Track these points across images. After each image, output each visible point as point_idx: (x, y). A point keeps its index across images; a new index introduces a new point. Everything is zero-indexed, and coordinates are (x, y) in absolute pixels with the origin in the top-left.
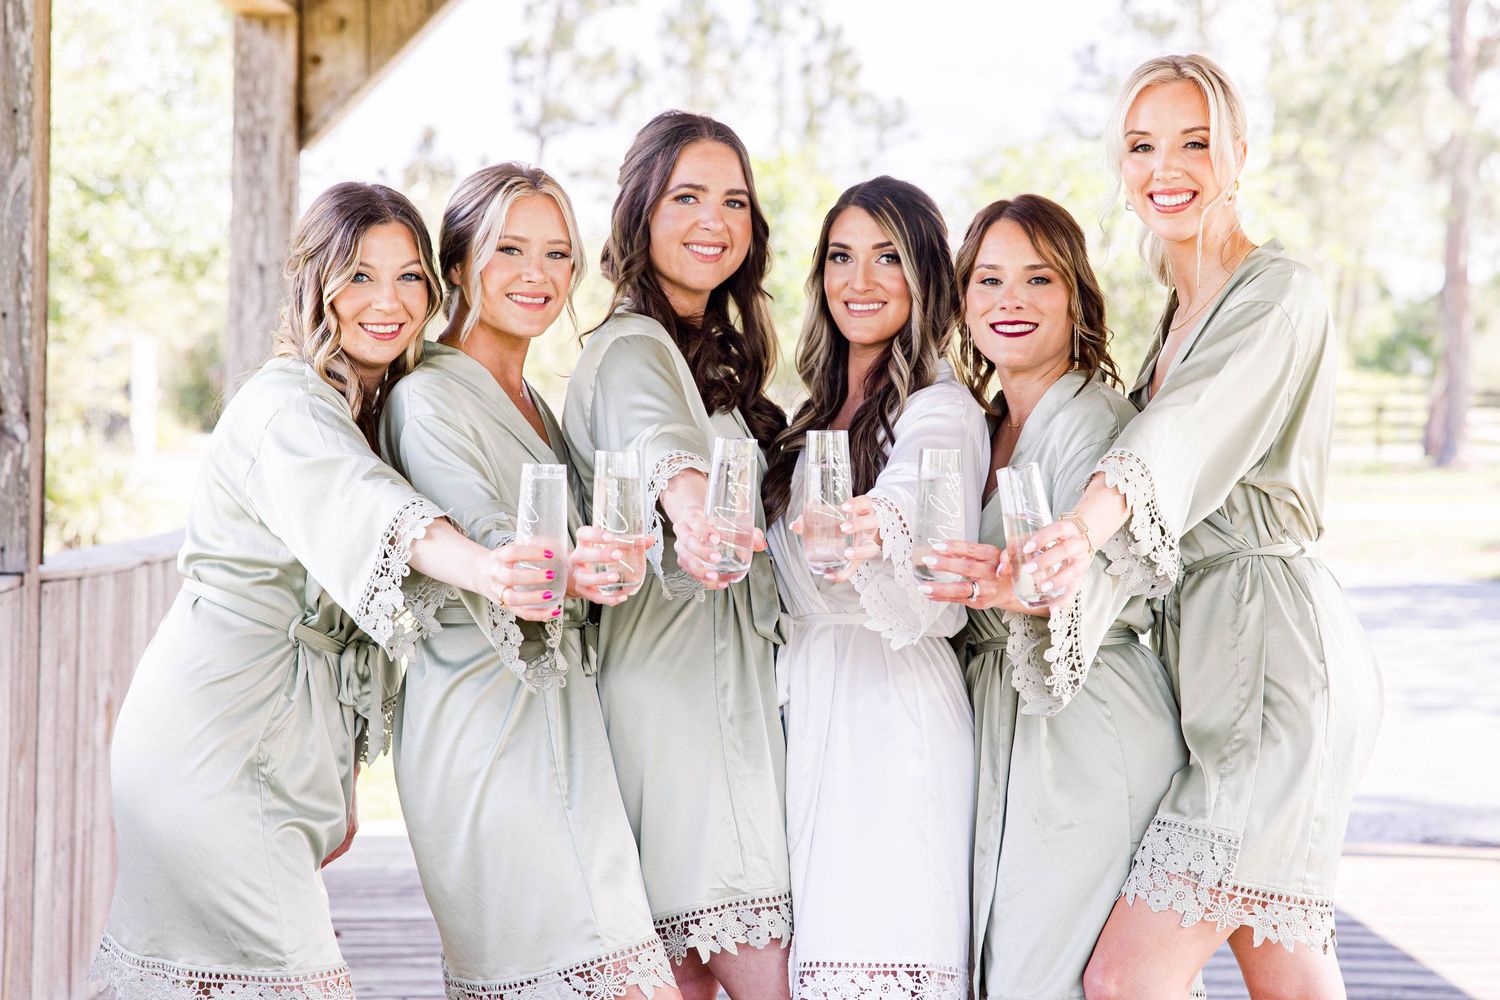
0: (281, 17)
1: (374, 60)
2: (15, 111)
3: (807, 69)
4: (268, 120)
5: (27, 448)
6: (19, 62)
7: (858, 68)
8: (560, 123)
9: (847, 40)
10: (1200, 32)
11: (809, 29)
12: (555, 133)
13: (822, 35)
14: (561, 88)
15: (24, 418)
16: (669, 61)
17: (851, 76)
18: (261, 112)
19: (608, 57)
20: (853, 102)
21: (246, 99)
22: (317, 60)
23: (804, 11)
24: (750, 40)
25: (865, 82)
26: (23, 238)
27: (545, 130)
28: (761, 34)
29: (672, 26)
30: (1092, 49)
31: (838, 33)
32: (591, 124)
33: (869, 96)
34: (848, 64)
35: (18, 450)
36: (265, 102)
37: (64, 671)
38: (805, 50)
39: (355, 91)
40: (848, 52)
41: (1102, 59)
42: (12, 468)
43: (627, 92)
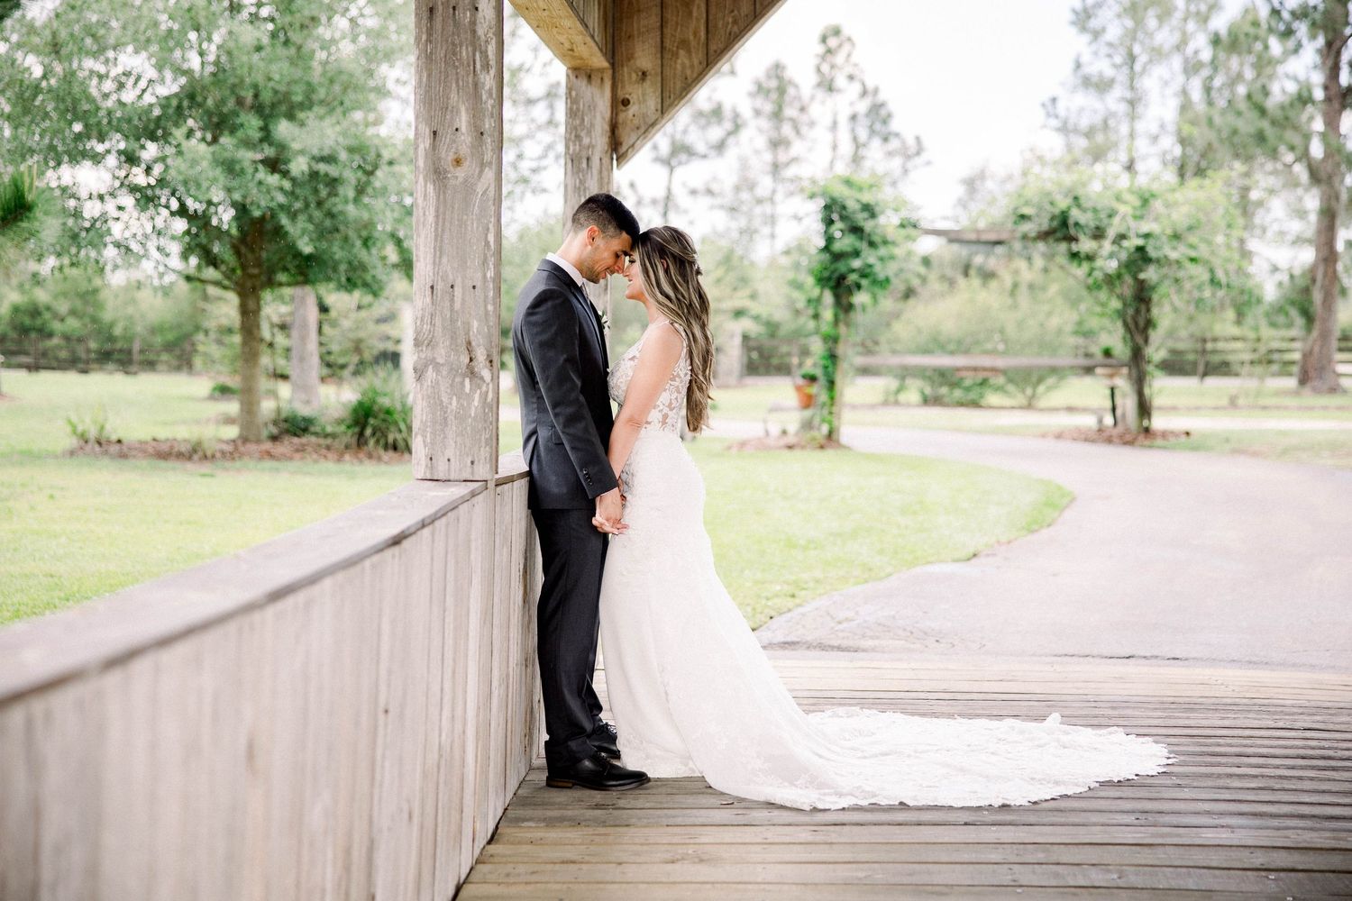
0: (601, 70)
1: (667, 103)
2: (482, 133)
3: (854, 118)
4: (591, 146)
5: (491, 386)
6: (484, 97)
7: (889, 115)
8: (683, 157)
9: (882, 97)
10: (1132, 88)
11: (856, 88)
12: (680, 163)
13: (864, 93)
14: (685, 132)
15: (488, 364)
16: (758, 113)
17: (885, 122)
18: (586, 141)
19: (717, 113)
20: (886, 139)
21: (575, 132)
22: (626, 103)
23: (851, 78)
24: (813, 98)
25: (895, 125)
26: (488, 229)
27: (674, 162)
28: (820, 94)
29: (760, 89)
30: (1054, 100)
31: (876, 91)
32: (705, 156)
33: (897, 135)
34: (883, 112)
35: (484, 388)
36: (589, 133)
37: (505, 549)
38: (852, 104)
39: (653, 125)
40: (882, 105)
41: (1061, 108)
42: (479, 401)
43: (730, 134)
